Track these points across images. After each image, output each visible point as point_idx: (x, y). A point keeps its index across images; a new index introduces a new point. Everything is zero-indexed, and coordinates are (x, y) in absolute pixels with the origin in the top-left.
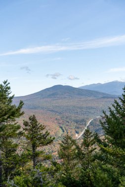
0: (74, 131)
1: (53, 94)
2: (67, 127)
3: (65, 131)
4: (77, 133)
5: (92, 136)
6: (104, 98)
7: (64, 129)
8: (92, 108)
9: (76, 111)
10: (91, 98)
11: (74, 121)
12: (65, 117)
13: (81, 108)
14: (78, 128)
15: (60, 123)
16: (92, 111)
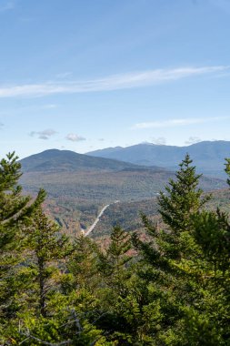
0: (77, 224)
1: (44, 165)
2: (67, 219)
3: (64, 225)
4: (83, 227)
5: (124, 237)
6: (126, 170)
7: (61, 221)
8: (106, 187)
9: (81, 193)
10: (105, 171)
11: (78, 208)
12: (64, 202)
13: (90, 187)
14: (85, 220)
15: (55, 213)
16: (107, 192)
